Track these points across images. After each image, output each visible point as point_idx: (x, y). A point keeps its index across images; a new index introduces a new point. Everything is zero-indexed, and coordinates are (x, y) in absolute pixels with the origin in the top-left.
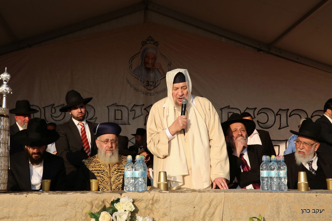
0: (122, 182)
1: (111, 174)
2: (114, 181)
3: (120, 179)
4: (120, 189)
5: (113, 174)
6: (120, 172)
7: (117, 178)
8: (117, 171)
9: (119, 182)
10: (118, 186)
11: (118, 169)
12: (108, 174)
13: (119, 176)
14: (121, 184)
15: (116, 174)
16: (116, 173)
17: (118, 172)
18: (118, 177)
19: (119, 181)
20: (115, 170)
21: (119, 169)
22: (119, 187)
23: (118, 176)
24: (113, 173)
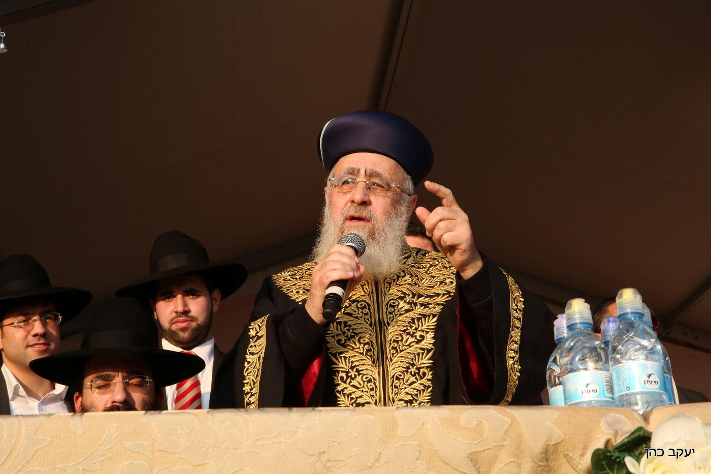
0: (433, 344)
1: (385, 310)
2: (397, 342)
3: (423, 331)
4: (424, 374)
5: (390, 313)
6: (422, 305)
7: (411, 327)
8: (408, 299)
9: (417, 346)
10: (413, 365)
11: (412, 293)
12: (369, 309)
13: (419, 319)
14: (429, 351)
15: (407, 311)
16: (407, 307)
17: (416, 304)
18: (414, 323)
19: (418, 342)
20: (401, 298)
21: (420, 296)
22: (419, 369)
23: (413, 319)
24: (394, 307)
